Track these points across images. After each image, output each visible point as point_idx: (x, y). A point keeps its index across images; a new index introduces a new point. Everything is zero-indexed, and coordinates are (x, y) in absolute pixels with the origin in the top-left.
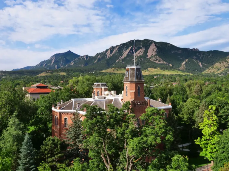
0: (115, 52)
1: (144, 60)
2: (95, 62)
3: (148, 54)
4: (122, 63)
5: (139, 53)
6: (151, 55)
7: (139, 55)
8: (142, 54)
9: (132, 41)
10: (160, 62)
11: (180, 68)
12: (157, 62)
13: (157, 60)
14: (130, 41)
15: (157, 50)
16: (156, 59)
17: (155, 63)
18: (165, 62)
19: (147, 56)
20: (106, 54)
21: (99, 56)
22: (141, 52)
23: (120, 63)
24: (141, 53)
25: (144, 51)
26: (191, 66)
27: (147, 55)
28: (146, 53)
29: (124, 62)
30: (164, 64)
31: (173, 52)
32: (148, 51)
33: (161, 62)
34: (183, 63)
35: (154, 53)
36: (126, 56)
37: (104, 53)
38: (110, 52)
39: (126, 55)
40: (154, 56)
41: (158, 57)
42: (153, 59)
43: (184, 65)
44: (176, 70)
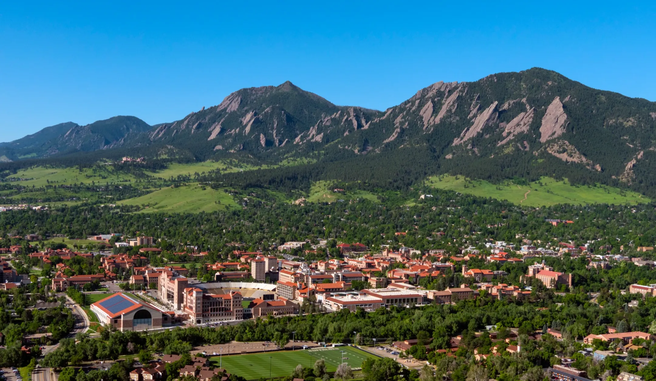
0: (447, 111)
1: (532, 148)
2: (392, 139)
3: (541, 130)
4: (474, 152)
5: (518, 125)
6: (550, 133)
7: (518, 130)
8: (525, 129)
9: (495, 75)
10: (571, 156)
11: (620, 177)
12: (564, 157)
13: (564, 151)
14: (491, 76)
15: (565, 122)
16: (561, 150)
17: (560, 160)
18: (584, 159)
19: (540, 135)
20: (421, 113)
21: (399, 119)
22: (522, 123)
23: (467, 151)
24: (525, 124)
25: (531, 120)
26: (649, 173)
27: (540, 133)
28: (536, 125)
29: (476, 149)
30: (580, 166)
31: (611, 122)
32: (543, 122)
33: (576, 160)
34: (630, 165)
35: (559, 132)
36: (481, 129)
37: (414, 112)
38: (431, 110)
39: (481, 126)
40: (559, 138)
41: (566, 142)
42: (556, 147)
43: (630, 169)
44: (606, 187)
